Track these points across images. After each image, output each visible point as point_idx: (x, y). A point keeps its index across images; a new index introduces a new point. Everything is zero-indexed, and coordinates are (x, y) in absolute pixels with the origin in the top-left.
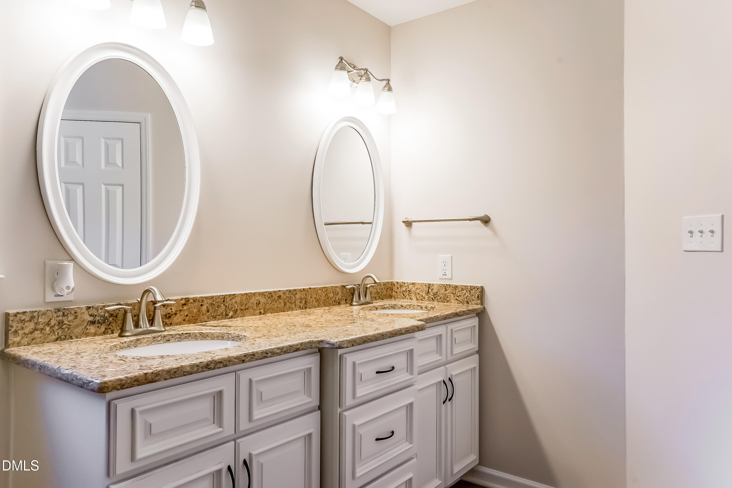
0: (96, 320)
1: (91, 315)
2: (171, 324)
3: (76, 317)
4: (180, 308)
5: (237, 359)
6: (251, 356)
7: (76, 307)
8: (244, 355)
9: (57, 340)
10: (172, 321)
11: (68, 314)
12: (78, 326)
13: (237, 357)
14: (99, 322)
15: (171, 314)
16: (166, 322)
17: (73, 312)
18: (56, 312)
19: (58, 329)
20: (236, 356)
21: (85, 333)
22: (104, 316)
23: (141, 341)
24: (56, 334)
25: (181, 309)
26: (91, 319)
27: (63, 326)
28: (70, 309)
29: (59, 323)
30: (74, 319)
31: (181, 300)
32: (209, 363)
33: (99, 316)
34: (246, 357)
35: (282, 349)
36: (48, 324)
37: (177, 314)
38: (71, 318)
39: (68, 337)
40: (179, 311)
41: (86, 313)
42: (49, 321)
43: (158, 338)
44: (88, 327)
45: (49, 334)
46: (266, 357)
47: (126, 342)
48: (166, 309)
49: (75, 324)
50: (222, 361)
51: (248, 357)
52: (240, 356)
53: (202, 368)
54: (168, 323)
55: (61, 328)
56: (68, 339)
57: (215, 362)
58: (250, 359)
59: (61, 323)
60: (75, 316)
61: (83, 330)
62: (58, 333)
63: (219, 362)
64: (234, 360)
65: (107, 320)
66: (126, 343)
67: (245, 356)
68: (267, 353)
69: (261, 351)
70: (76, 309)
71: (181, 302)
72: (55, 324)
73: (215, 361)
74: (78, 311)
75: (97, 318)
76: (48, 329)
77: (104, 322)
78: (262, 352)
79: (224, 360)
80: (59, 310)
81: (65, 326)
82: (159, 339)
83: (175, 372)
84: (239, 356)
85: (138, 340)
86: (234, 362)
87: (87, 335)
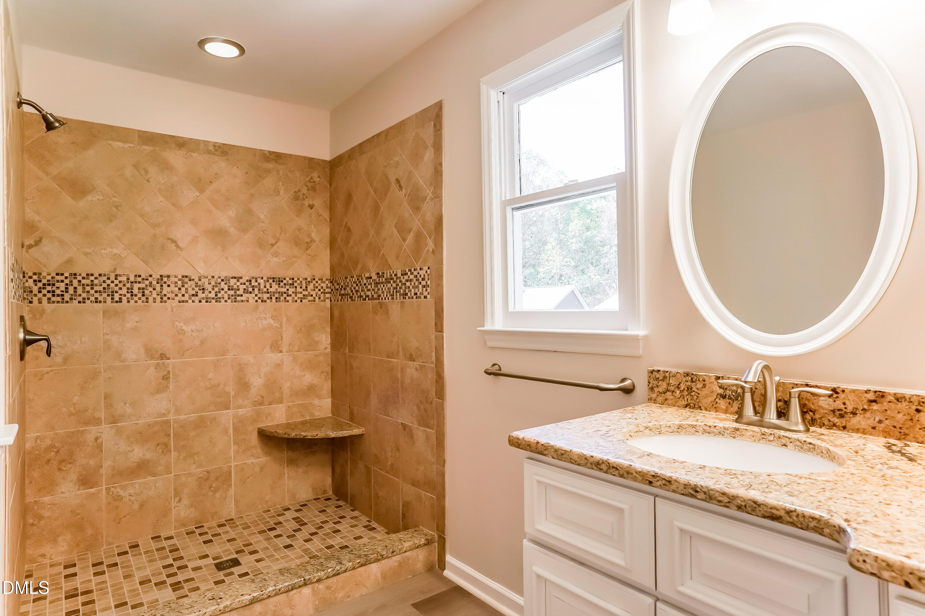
0: (727, 394)
1: (720, 387)
2: (844, 428)
3: (704, 386)
4: (863, 405)
5: (639, 475)
6: (664, 482)
7: (705, 374)
8: (654, 474)
9: (686, 406)
10: (846, 424)
11: (696, 380)
12: (707, 397)
13: (640, 472)
14: (730, 398)
15: (845, 412)
16: (834, 422)
17: (701, 380)
18: (684, 376)
19: (687, 395)
20: (640, 470)
21: (714, 406)
22: (737, 392)
23: (742, 433)
24: (686, 400)
25: (866, 407)
26: (721, 391)
27: (691, 392)
28: (698, 375)
29: (688, 389)
30: (702, 388)
31: (866, 392)
32: (600, 462)
33: (730, 390)
34: (655, 478)
35: (732, 500)
36: (678, 388)
37: (857, 414)
38: (699, 385)
39: (698, 406)
40: (862, 410)
41: (715, 383)
42: (679, 385)
43: (769, 436)
44: (717, 400)
45: (679, 398)
46: (692, 496)
47: (715, 427)
48: (835, 401)
49: (703, 393)
50: (618, 468)
51: (658, 481)
52: (647, 473)
53: (591, 464)
54: (837, 424)
55: (689, 394)
56: (697, 409)
57: (608, 465)
58: (662, 486)
59: (689, 389)
60: (704, 384)
61: (713, 403)
62: (687, 399)
63: (614, 467)
64: (635, 474)
65: (739, 397)
66: (717, 428)
67: (653, 476)
68: (697, 492)
69: (686, 482)
70: (705, 377)
71: (866, 395)
72: (684, 389)
73: (608, 463)
74: (707, 379)
75: (728, 393)
76: (678, 392)
77: (737, 400)
78: (686, 486)
79: (620, 468)
80: (688, 375)
81: (694, 393)
82: (771, 438)
83: (562, 454)
84: (644, 471)
85: (737, 430)
86: (635, 477)
87: (717, 410)
